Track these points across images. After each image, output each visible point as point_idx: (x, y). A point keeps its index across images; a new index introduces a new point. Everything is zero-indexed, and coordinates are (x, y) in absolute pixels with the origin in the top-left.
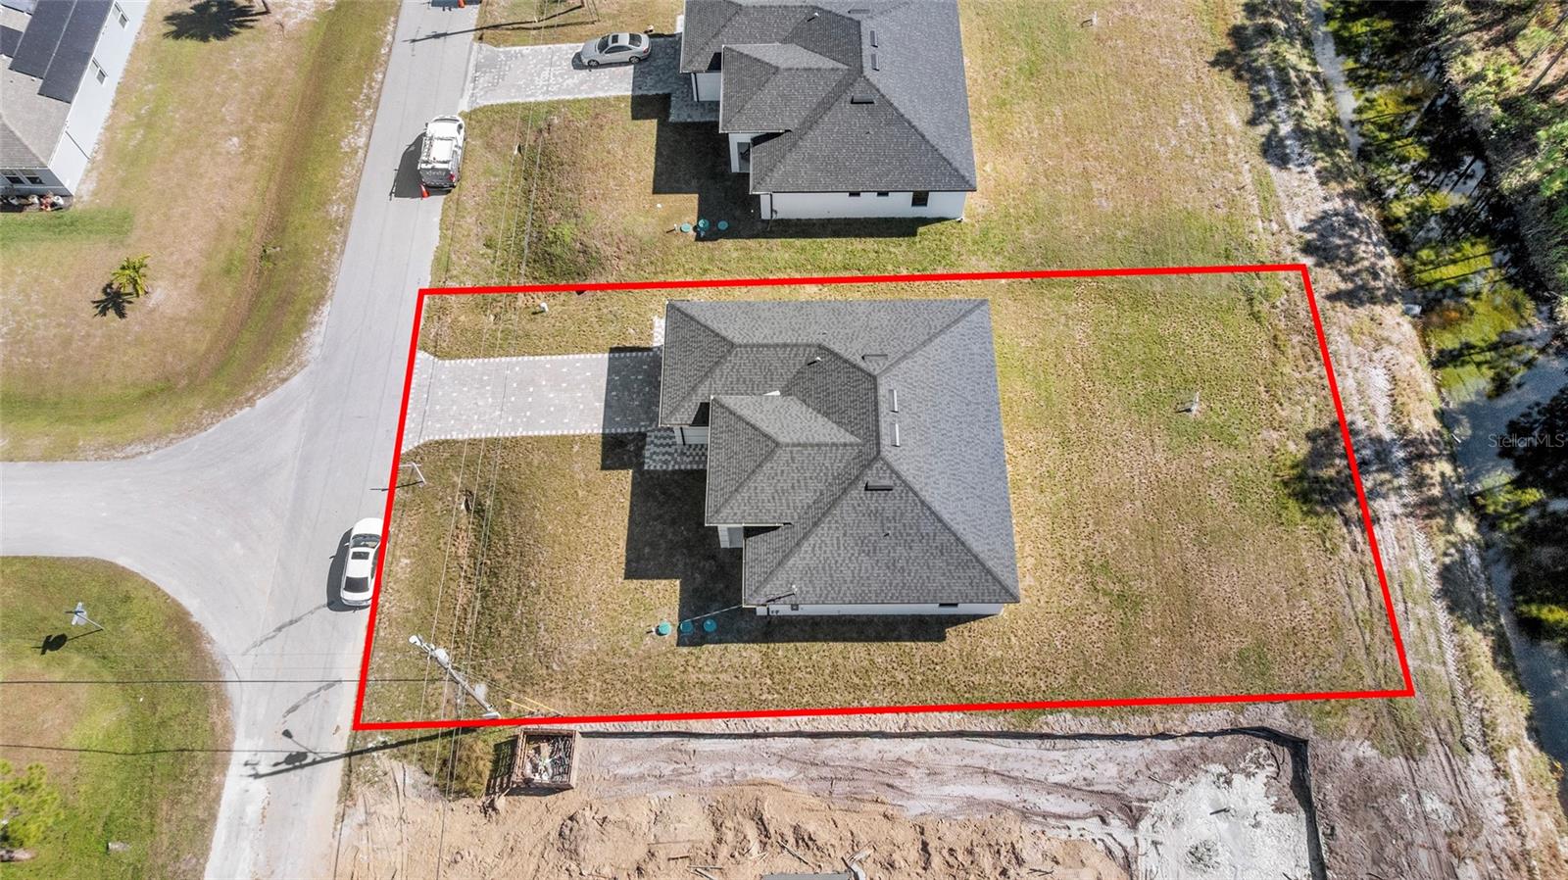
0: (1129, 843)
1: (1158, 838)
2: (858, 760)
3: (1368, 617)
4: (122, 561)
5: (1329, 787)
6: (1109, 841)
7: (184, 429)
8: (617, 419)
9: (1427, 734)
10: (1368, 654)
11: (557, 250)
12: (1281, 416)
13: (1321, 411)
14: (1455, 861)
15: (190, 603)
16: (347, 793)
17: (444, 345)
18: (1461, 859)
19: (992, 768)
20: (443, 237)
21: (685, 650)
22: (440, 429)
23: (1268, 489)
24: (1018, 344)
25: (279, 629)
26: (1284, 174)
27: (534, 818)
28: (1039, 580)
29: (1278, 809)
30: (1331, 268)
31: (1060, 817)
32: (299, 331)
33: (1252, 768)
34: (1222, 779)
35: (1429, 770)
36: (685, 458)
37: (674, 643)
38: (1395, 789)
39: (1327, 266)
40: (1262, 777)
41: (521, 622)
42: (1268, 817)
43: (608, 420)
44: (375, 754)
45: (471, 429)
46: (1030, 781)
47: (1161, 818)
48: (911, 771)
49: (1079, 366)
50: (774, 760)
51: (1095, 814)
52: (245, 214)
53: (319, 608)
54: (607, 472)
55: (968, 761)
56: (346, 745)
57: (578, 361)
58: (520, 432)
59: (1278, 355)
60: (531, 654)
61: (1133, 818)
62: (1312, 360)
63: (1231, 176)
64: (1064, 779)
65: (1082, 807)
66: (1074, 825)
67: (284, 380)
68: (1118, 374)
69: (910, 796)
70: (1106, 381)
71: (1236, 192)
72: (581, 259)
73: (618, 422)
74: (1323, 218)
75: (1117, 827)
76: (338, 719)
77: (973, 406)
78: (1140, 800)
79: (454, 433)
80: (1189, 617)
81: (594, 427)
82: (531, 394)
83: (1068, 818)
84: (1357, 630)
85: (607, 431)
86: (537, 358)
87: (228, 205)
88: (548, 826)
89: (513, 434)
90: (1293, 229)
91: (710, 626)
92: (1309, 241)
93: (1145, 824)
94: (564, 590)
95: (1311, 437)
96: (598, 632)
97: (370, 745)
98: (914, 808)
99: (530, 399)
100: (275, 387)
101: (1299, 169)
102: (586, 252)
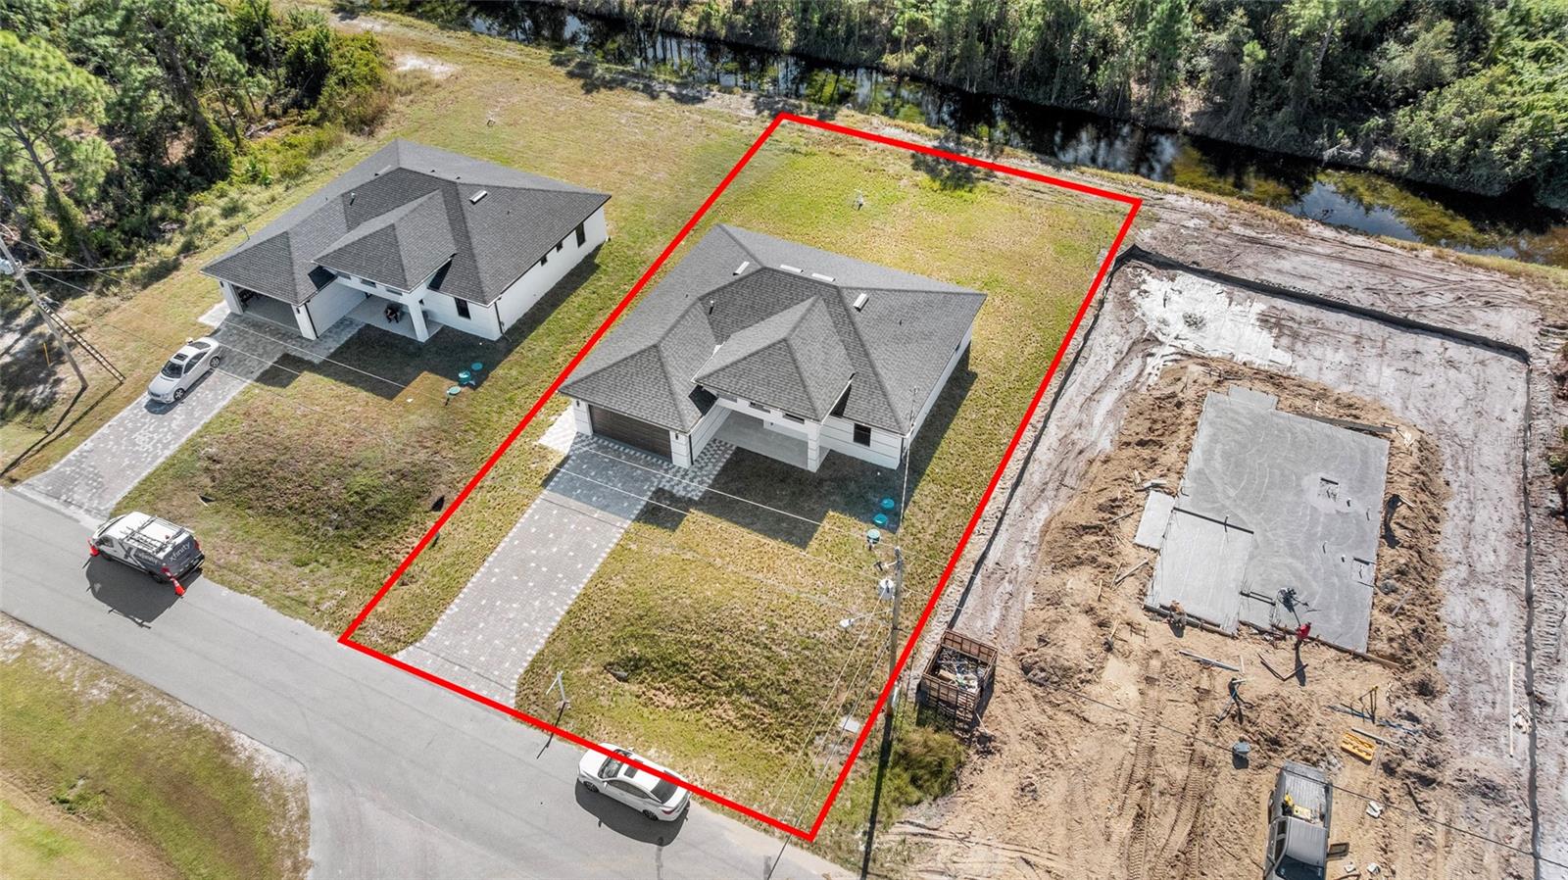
0: (1172, 350)
1: (1175, 335)
2: (1050, 464)
5: (1166, 254)
6: (1167, 358)
8: (626, 504)
11: (375, 500)
12: (893, 174)
14: (1229, 231)
17: (403, 632)
18: (1227, 228)
19: (1088, 395)
20: (256, 594)
21: (901, 531)
22: (514, 664)
23: (943, 197)
26: (708, 103)
27: (1012, 706)
29: (1173, 280)
31: (1140, 374)
33: (1140, 279)
34: (1142, 294)
35: (1168, 217)
36: (707, 468)
37: (890, 535)
38: (1175, 232)
40: (1147, 277)
41: (798, 653)
42: (1176, 286)
43: (620, 512)
44: (874, 846)
45: (536, 634)
46: (1106, 380)
47: (1159, 329)
48: (1073, 437)
50: (1028, 514)
51: (1144, 357)
53: (658, 858)
54: (681, 527)
55: (1078, 405)
56: (850, 873)
57: (532, 516)
60: (838, 655)
61: (1152, 340)
63: (688, 121)
64: (1112, 363)
66: (1149, 370)
71: (704, 125)
72: (406, 484)
73: (629, 506)
74: (756, 104)
75: (1158, 350)
76: (815, 872)
78: (1142, 334)
79: (529, 651)
80: (1018, 262)
81: (618, 527)
82: (538, 566)
83: (1143, 370)
85: (633, 517)
86: (499, 549)
88: (1027, 695)
89: (574, 597)
90: (754, 116)
91: (888, 503)
92: (769, 115)
93: (1161, 338)
94: (786, 602)
96: (847, 587)
97: (862, 848)
98: (1105, 445)
99: (544, 569)
100: (306, 831)
101: (710, 97)
102: (404, 476)
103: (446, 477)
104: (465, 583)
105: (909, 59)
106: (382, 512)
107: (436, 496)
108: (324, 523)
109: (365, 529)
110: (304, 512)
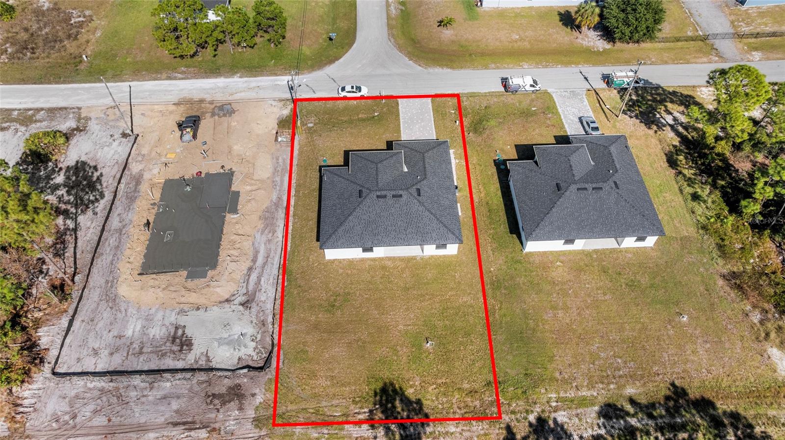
0: (236, 302)
1: (236, 312)
2: (277, 219)
3: (321, 413)
4: (355, 45)
5: (245, 380)
6: (237, 295)
7: (400, 48)
9: (264, 430)
10: (302, 409)
12: (428, 387)
13: (433, 409)
14: (208, 429)
15: (341, 60)
16: (281, 100)
18: (209, 432)
19: (269, 259)
20: (486, 93)
21: (318, 168)
23: (386, 375)
24: (456, 272)
25: (333, 79)
26: (594, 415)
28: (341, 274)
29: (239, 359)
30: (530, 432)
31: (248, 280)
32: (439, 66)
33: (257, 351)
34: (254, 338)
35: (248, 427)
37: (320, 165)
38: (241, 409)
39: (531, 430)
40: (254, 354)
41: (332, 129)
42: (237, 354)
43: (408, 141)
44: (293, 104)
46: (263, 271)
47: (243, 314)
48: (271, 235)
49: (448, 297)
51: (248, 291)
52: (487, 46)
54: (385, 142)
56: (296, 98)
58: (401, 121)
59: (466, 392)
61: (244, 305)
62: (465, 410)
63: (585, 384)
64: (262, 282)
65: (251, 288)
66: (245, 285)
67: (420, 65)
68: (445, 314)
69: (262, 234)
70: (441, 308)
71: (574, 384)
72: (481, 130)
74: (566, 433)
75: (243, 299)
76: (304, 95)
77: (404, 232)
78: (250, 308)
80: (324, 332)
81: (405, 138)
82: (418, 121)
83: (248, 283)
84: (314, 406)
86: (433, 122)
87: (489, 41)
89: (401, 119)
90: (553, 415)
92: (547, 422)
93: (241, 308)
94: (341, 137)
95: (419, 402)
96: (326, 146)
97: (296, 103)
99: (415, 122)
100: (417, 64)
101: (600, 424)
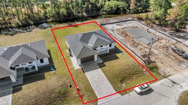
1: (113, 29)
11: (62, 92)
25: (163, 96)
36: (99, 59)
41: (133, 67)
43: (97, 68)
44: (163, 75)
45: (110, 86)
53: (155, 92)
54: (106, 65)
56: (165, 79)
57: (88, 76)
72: (64, 87)
79: (112, 88)
81: (99, 70)
83: (116, 32)
85: (99, 68)
86: (90, 82)
89: (107, 79)
91: (119, 51)
94: (126, 63)
99: (99, 80)
102: (62, 86)
103: (68, 82)
104: (92, 89)
105: (51, 19)
106: (65, 93)
107: (69, 85)
108: (57, 101)
109: (65, 97)
110: (52, 103)
